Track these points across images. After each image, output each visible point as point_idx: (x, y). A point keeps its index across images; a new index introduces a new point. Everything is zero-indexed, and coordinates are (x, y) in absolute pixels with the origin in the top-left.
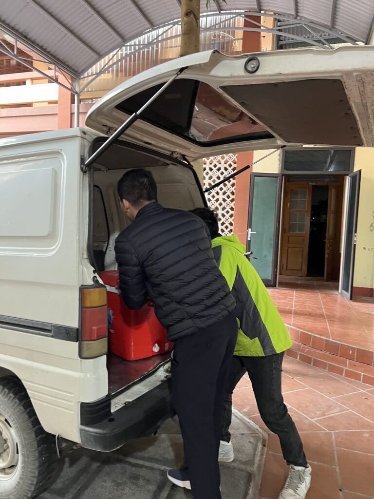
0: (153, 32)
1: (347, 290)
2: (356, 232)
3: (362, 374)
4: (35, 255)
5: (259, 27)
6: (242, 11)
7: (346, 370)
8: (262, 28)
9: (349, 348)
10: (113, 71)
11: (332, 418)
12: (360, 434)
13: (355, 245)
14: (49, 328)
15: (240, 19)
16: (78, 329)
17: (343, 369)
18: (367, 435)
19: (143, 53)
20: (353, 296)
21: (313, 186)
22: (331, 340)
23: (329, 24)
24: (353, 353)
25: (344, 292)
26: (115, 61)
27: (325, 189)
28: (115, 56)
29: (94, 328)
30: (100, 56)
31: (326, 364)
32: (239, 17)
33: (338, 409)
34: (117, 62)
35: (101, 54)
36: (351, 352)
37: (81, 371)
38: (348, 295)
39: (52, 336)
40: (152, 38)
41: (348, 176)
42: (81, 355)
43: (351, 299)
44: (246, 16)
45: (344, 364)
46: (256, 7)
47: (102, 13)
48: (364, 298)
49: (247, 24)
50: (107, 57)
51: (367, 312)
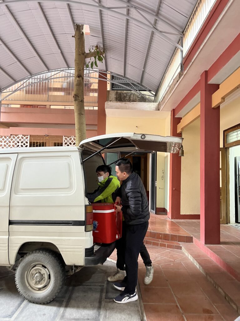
0: (49, 73)
1: (153, 209)
2: (156, 181)
3: (167, 244)
4: (63, 195)
5: (106, 79)
6: (97, 70)
7: (160, 243)
8: (107, 79)
9: (160, 234)
10: (23, 90)
11: (158, 261)
12: (170, 264)
13: (156, 187)
14: (71, 222)
15: (96, 73)
16: (84, 221)
17: (158, 243)
18: (172, 264)
19: (43, 83)
20: (157, 213)
21: (133, 157)
22: (152, 231)
23: (139, 82)
24: (162, 236)
25: (152, 210)
26: (25, 86)
27: (139, 158)
28: (25, 83)
29: (91, 220)
30: (16, 82)
31: (151, 242)
32: (96, 72)
33: (160, 258)
34: (26, 86)
35: (16, 81)
36: (161, 236)
37: (86, 237)
38: (154, 212)
39: (73, 225)
40: (48, 76)
41: (150, 154)
42: (86, 231)
43: (156, 214)
44: (99, 72)
45: (159, 241)
46: (105, 69)
47: (22, 62)
48: (161, 213)
49: (100, 77)
50: (19, 83)
51: (164, 219)
